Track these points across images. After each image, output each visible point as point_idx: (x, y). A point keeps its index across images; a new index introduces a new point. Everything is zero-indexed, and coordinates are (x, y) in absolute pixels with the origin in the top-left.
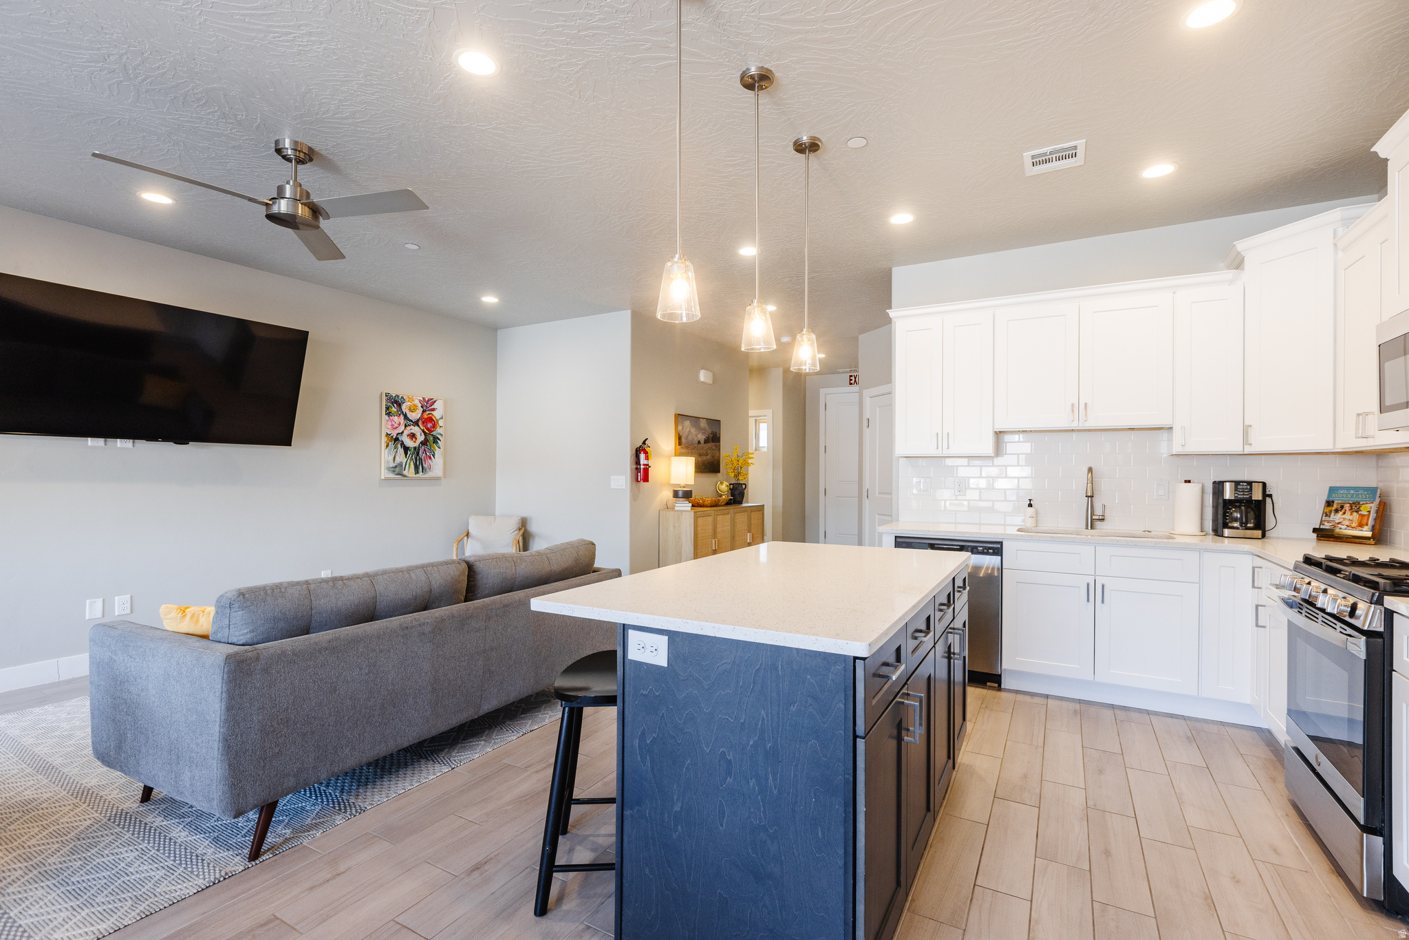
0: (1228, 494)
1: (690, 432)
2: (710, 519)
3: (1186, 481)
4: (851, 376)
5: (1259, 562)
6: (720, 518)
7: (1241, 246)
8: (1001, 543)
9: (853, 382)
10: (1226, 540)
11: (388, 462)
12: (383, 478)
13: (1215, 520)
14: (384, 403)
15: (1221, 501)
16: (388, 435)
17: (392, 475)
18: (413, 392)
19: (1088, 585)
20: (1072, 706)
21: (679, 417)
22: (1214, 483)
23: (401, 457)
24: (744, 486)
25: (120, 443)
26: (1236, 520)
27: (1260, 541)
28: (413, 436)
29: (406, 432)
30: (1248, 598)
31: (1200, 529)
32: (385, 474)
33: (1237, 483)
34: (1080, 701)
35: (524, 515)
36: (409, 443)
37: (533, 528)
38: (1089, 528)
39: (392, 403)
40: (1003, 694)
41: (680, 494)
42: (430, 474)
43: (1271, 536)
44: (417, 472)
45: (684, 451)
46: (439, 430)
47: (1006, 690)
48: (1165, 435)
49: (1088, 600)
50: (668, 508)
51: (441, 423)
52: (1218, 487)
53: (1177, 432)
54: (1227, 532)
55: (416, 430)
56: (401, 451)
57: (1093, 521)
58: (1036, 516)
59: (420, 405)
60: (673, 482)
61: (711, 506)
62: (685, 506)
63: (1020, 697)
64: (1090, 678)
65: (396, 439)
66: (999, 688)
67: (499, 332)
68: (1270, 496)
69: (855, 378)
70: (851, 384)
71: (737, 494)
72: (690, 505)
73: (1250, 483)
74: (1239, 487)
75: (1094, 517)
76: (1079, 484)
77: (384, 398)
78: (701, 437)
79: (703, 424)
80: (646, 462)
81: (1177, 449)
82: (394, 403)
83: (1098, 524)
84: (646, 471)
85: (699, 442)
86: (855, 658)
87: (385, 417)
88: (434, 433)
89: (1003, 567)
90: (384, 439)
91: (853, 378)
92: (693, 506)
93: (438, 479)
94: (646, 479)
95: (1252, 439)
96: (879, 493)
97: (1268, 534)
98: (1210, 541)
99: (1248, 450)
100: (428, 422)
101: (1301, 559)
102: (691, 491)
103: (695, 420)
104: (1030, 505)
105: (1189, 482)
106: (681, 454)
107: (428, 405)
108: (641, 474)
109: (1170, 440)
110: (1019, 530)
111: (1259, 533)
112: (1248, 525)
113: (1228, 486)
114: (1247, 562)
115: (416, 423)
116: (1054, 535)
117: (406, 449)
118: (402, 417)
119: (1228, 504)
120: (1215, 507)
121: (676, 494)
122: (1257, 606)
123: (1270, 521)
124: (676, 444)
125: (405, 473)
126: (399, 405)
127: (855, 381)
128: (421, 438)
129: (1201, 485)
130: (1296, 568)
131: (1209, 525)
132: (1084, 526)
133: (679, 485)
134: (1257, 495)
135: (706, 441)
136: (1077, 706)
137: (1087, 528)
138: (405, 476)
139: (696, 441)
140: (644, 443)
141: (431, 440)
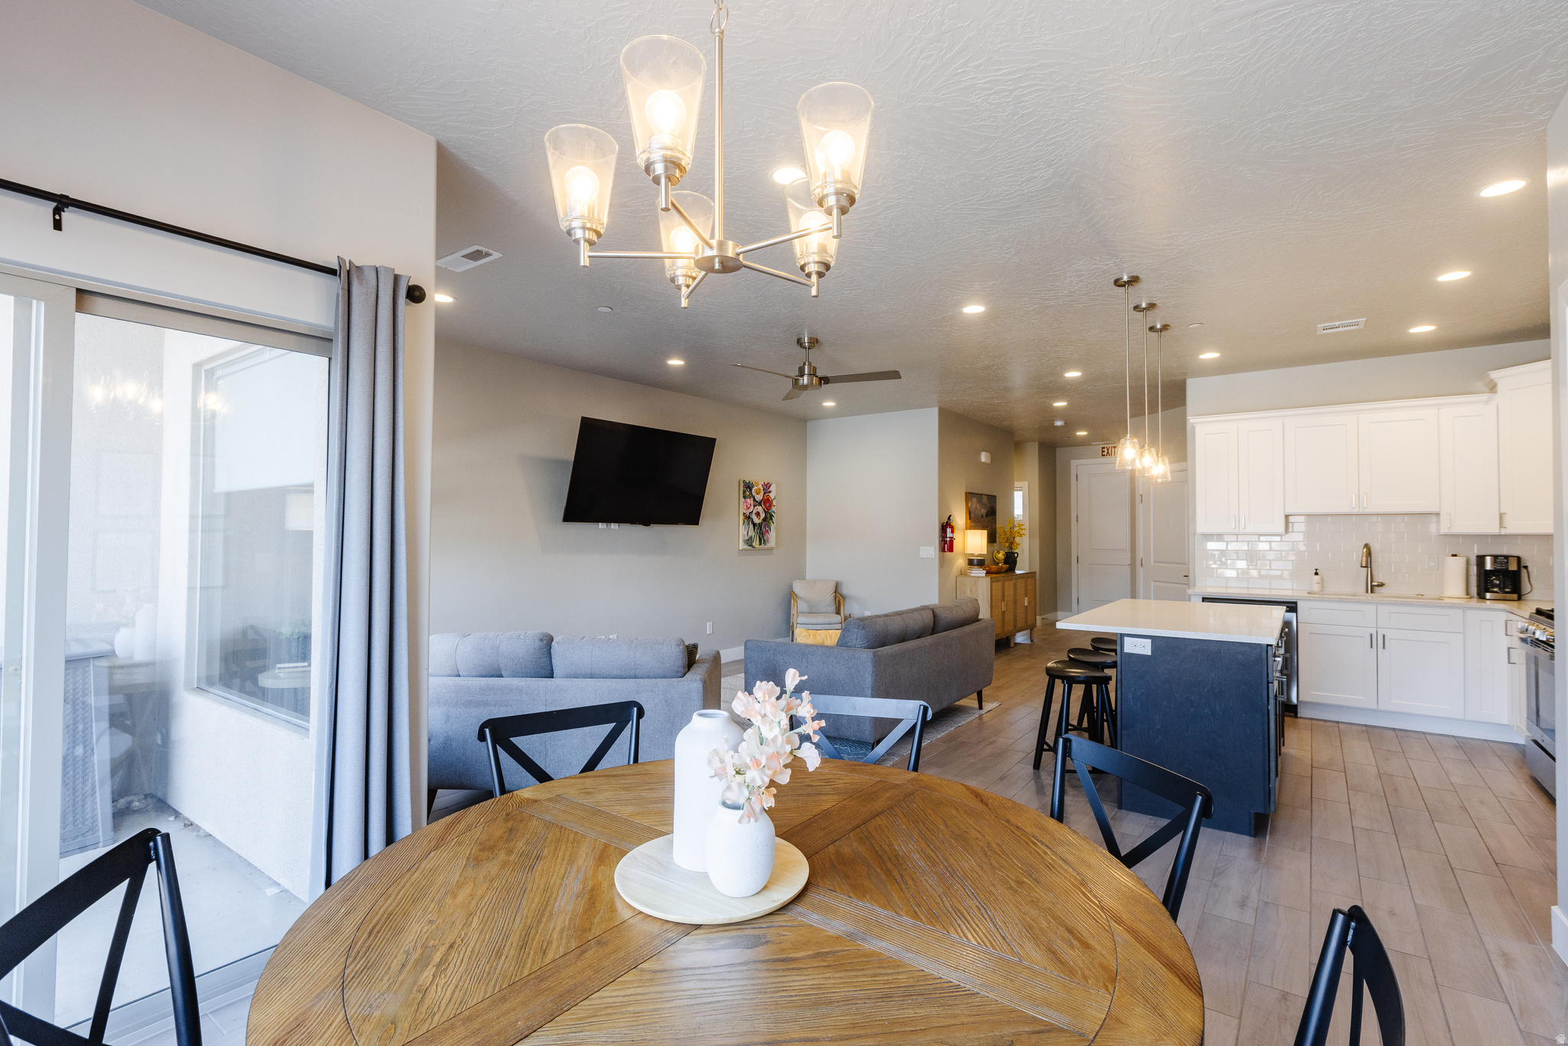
0: (1489, 566)
1: (976, 508)
2: (1000, 584)
3: (1453, 555)
4: (1103, 448)
5: (1511, 617)
6: (1007, 583)
7: (1494, 375)
8: (1296, 603)
9: (1105, 453)
10: (1488, 602)
11: (744, 536)
12: (741, 549)
13: (1479, 586)
14: (742, 489)
15: (1482, 571)
16: (744, 514)
17: (746, 547)
18: (758, 478)
19: (1371, 635)
20: (1359, 728)
21: (969, 495)
22: (1478, 556)
23: (752, 533)
24: (1016, 555)
25: (614, 526)
26: (1496, 586)
27: (1516, 603)
28: (758, 514)
29: (754, 512)
30: (1504, 642)
31: (1465, 593)
32: (742, 546)
33: (1495, 557)
34: (1365, 725)
35: (838, 579)
36: (757, 520)
37: (845, 590)
38: (1369, 591)
39: (747, 488)
40: (1299, 720)
41: (975, 562)
42: (768, 545)
43: (1529, 598)
44: (760, 544)
45: (972, 524)
46: (773, 509)
47: (1301, 718)
48: (1434, 518)
49: (1372, 647)
50: (962, 573)
51: (774, 503)
52: (1481, 560)
53: (1443, 517)
54: (1488, 595)
55: (760, 509)
56: (751, 526)
57: (1373, 587)
58: (1322, 583)
59: (762, 489)
60: (969, 551)
61: (996, 573)
62: (980, 573)
63: (1313, 722)
64: (1374, 706)
65: (749, 517)
66: (1296, 716)
67: (808, 423)
68: (1526, 567)
69: (1108, 450)
70: (1103, 455)
71: (1011, 560)
72: (985, 572)
73: (1507, 557)
74: (1498, 560)
75: (1374, 584)
76: (1358, 555)
77: (742, 484)
78: (984, 511)
79: (985, 499)
80: (951, 535)
81: (1444, 530)
82: (748, 486)
83: (1376, 589)
84: (951, 542)
85: (982, 516)
86: (1268, 645)
87: (742, 500)
88: (770, 511)
89: (1299, 621)
90: (742, 517)
91: (1105, 450)
92: (987, 573)
93: (771, 549)
94: (951, 549)
95: (1506, 523)
96: (1155, 562)
97: (1523, 597)
98: (1475, 602)
99: (1503, 532)
100: (767, 503)
101: (1534, 612)
102: (984, 560)
103: (979, 496)
104: (1316, 574)
105: (1455, 555)
106: (971, 528)
107: (767, 487)
108: (947, 545)
109: (1438, 522)
110: (1309, 593)
111: (1515, 596)
112: (1506, 590)
113: (1488, 560)
114: (1503, 616)
115: (760, 504)
116: (1341, 599)
117: (754, 525)
118: (752, 499)
119: (1488, 573)
120: (1479, 575)
121: (971, 563)
122: (1509, 648)
123: (1526, 587)
124: (966, 519)
125: (754, 544)
126: (751, 490)
127: (1108, 452)
128: (763, 516)
129: (1465, 559)
130: (1531, 618)
131: (1474, 590)
132: (1365, 591)
133: (973, 555)
134: (1513, 567)
135: (987, 515)
136: (1364, 728)
137: (1367, 592)
138: (754, 547)
139: (980, 516)
140: (949, 518)
141: (768, 517)
